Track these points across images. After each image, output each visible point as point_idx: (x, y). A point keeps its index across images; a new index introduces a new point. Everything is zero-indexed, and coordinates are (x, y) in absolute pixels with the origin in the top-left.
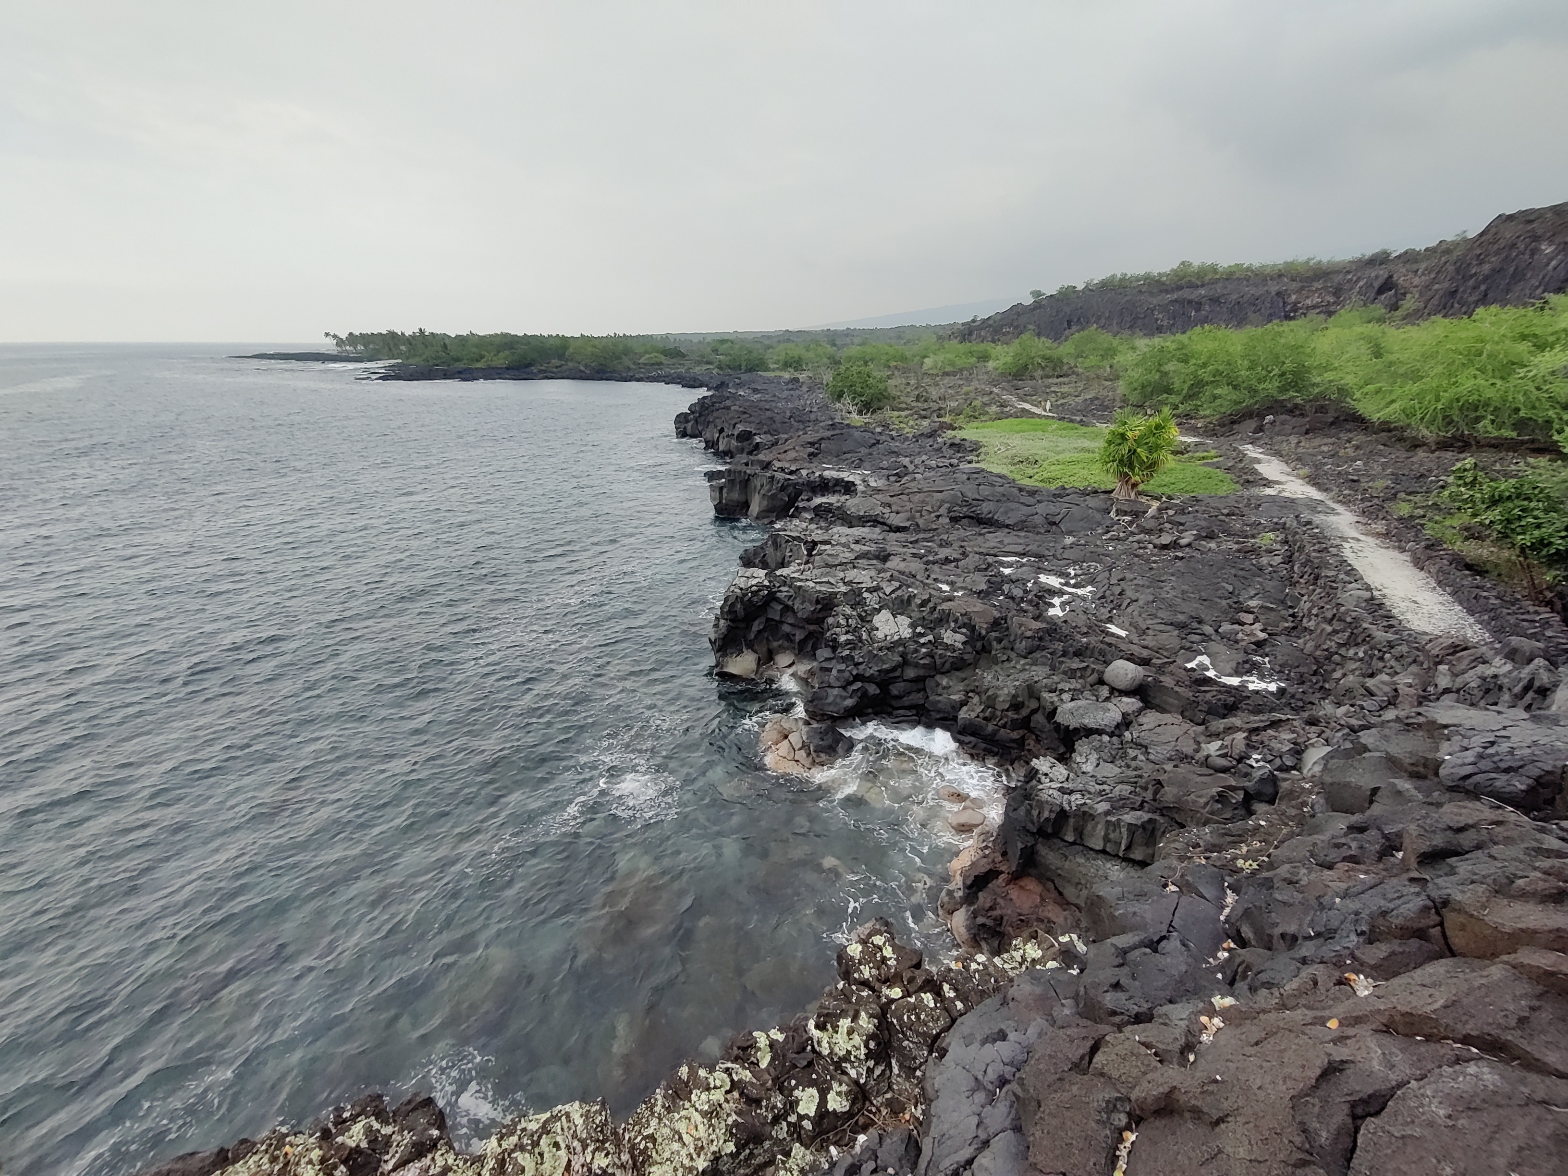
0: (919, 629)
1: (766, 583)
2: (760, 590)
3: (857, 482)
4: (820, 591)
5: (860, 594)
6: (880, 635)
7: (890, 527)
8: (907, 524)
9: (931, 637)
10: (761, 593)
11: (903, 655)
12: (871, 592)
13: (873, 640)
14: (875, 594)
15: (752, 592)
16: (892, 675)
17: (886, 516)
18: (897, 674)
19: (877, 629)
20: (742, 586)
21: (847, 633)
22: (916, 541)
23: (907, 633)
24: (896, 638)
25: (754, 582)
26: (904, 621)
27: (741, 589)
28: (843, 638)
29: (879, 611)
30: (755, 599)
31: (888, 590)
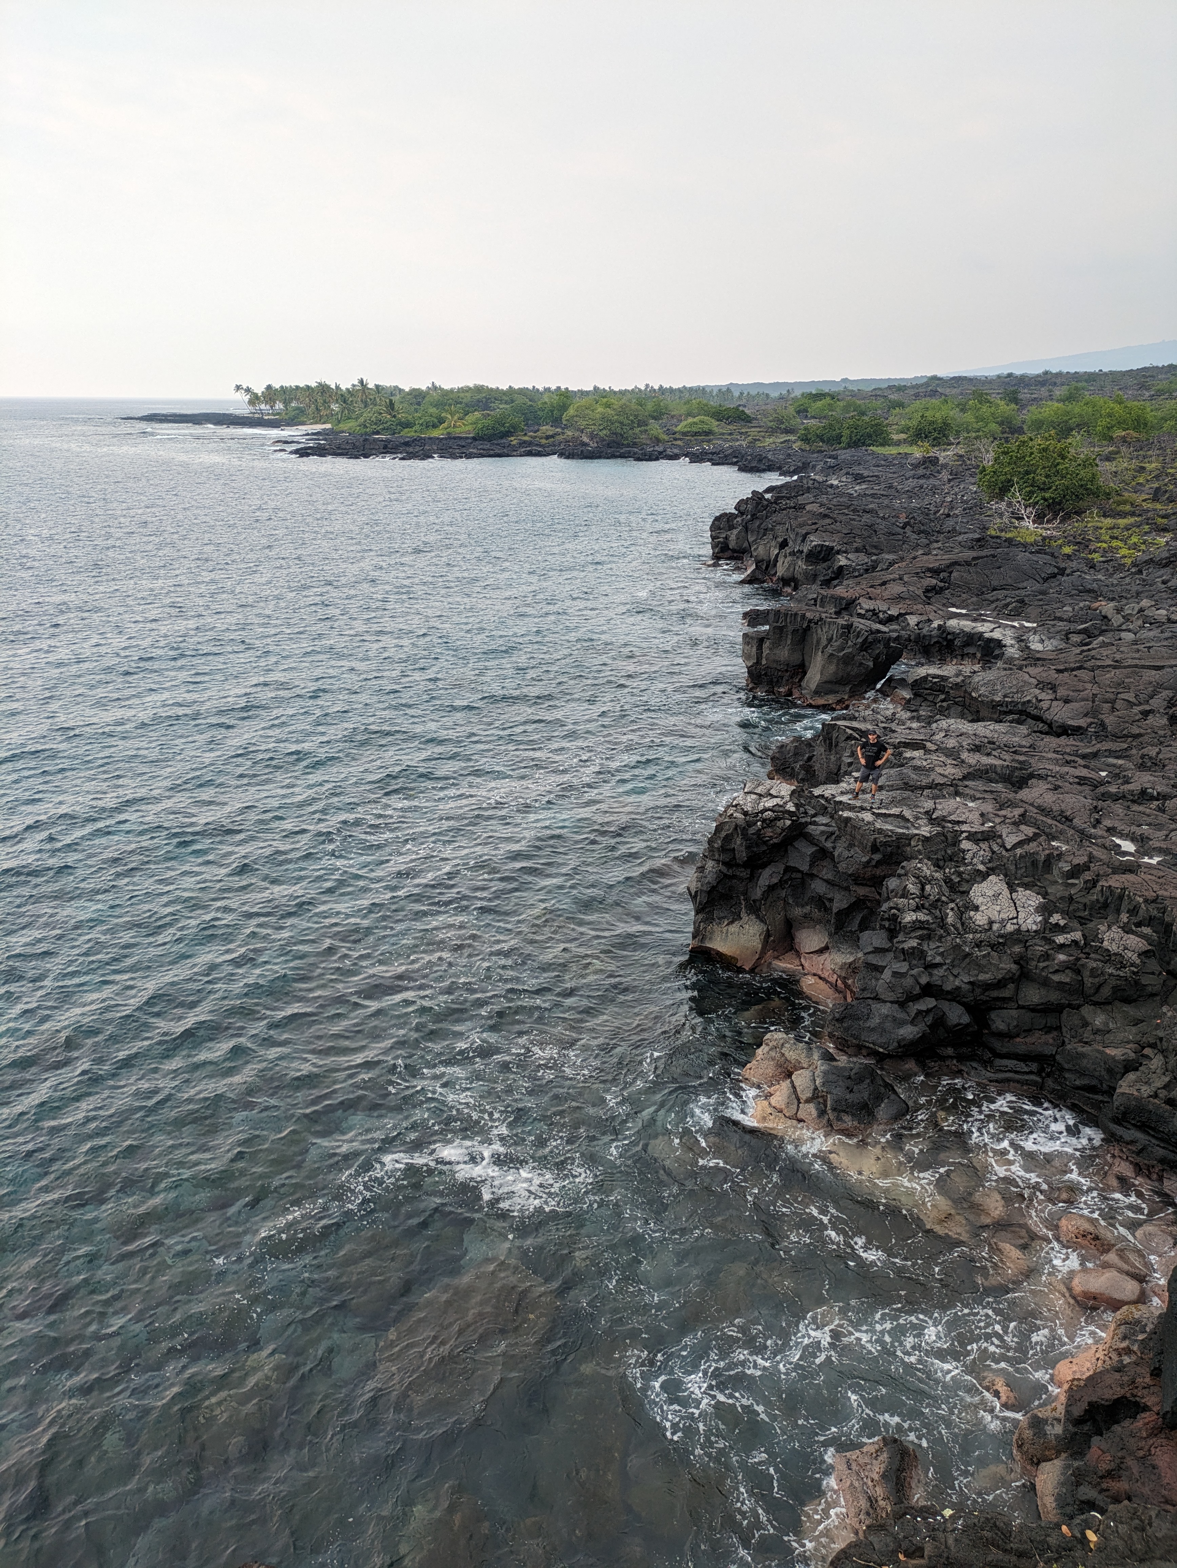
0: (1056, 918)
1: (791, 807)
2: (777, 819)
3: (1008, 641)
4: (880, 831)
5: (956, 842)
6: (980, 919)
7: (1050, 725)
8: (1082, 722)
9: (1077, 935)
10: (780, 824)
11: (1020, 961)
12: (977, 842)
13: (965, 926)
14: (984, 845)
15: (764, 821)
16: (995, 994)
17: (1045, 705)
18: (1006, 993)
19: (976, 908)
20: (748, 808)
21: (918, 909)
22: (1095, 755)
23: (1031, 921)
24: (1010, 928)
25: (770, 803)
26: (1030, 899)
27: (746, 813)
28: (909, 917)
29: (984, 876)
30: (769, 832)
31: (1011, 840)
